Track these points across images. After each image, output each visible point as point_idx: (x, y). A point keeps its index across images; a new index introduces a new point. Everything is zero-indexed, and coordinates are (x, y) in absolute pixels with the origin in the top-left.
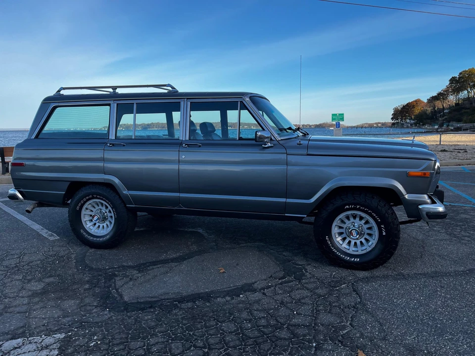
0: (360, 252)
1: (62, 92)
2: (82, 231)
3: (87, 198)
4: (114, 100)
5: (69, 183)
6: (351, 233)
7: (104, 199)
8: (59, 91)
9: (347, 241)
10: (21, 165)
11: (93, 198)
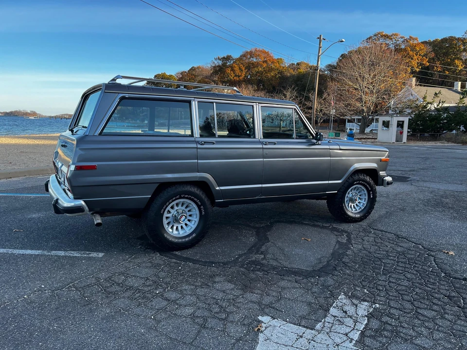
0: (358, 211)
1: (118, 81)
2: (165, 235)
3: (174, 198)
4: (195, 98)
5: (157, 185)
6: (356, 200)
7: (192, 197)
8: (114, 80)
9: (350, 205)
10: (93, 167)
11: (181, 198)
